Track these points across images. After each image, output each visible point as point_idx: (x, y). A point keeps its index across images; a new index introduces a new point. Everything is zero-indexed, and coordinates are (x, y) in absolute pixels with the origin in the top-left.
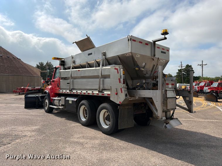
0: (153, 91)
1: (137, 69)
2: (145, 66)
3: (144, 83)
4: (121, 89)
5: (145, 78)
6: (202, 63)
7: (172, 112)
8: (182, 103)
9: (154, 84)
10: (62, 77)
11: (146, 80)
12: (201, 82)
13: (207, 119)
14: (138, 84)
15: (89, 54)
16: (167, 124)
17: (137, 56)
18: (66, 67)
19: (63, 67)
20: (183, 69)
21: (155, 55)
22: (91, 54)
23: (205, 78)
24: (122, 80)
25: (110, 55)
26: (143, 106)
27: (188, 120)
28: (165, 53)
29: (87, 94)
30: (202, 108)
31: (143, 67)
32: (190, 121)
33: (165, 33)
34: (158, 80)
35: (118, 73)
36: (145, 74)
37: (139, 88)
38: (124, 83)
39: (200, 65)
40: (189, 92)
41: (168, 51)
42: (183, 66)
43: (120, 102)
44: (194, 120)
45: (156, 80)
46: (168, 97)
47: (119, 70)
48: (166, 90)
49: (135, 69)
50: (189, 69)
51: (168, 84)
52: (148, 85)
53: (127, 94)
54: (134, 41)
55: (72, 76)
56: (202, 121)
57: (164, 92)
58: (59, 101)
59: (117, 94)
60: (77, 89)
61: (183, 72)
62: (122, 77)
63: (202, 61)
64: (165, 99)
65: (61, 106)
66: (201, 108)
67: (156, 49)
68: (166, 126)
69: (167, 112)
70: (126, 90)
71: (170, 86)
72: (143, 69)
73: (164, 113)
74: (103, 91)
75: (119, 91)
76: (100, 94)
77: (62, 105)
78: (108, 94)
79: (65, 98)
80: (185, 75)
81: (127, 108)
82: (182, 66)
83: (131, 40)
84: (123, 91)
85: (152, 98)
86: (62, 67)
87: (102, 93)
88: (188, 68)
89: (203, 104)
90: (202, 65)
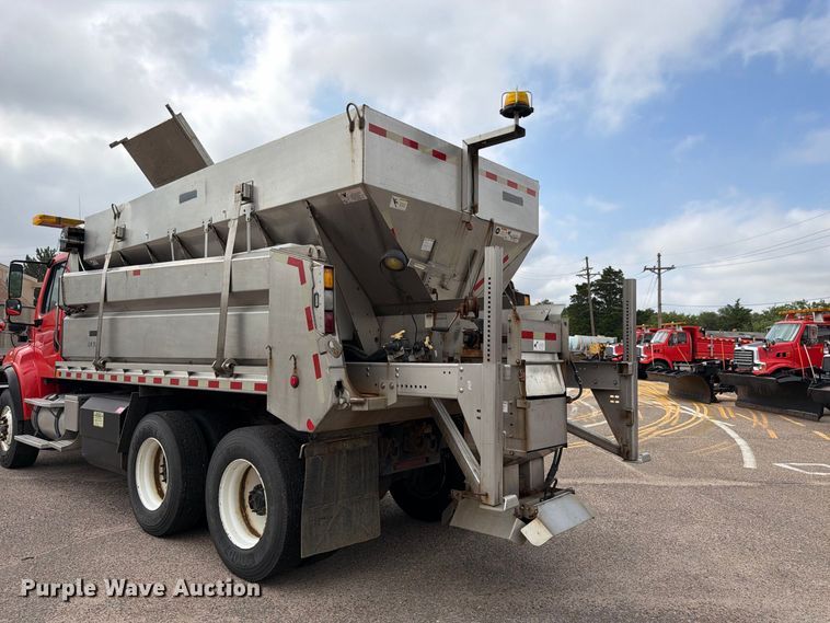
0: (462, 366)
1: (393, 263)
2: (431, 254)
3: (430, 332)
4: (316, 358)
5: (436, 308)
6: (659, 261)
7: (549, 459)
8: (591, 411)
9: (468, 333)
10: (68, 303)
11: (439, 315)
12: (655, 331)
13: (688, 476)
14: (398, 336)
15: (185, 198)
16: (526, 521)
17: (392, 205)
18: (89, 256)
19: (77, 256)
20: (592, 285)
21: (477, 206)
22: (193, 195)
23: (667, 316)
24: (320, 314)
25: (272, 197)
26: (428, 436)
27: (615, 486)
28: (519, 201)
29: (166, 383)
30: (665, 427)
31: (424, 256)
32: (625, 486)
33: (518, 109)
34: (484, 315)
35: (303, 281)
36: (434, 291)
37: (401, 354)
38: (329, 329)
39: (652, 270)
40: (622, 368)
41: (532, 193)
42: (591, 272)
43: (309, 423)
44: (641, 482)
45: (477, 315)
46: (528, 394)
47: (307, 264)
48: (522, 365)
49: (387, 267)
50: (612, 285)
51: (528, 335)
52: (444, 339)
53: (346, 384)
54: (381, 132)
55: (109, 300)
56: (670, 484)
57: (508, 373)
58: (58, 417)
59: (296, 383)
60: (126, 362)
61: (593, 296)
62: (322, 300)
63: (659, 256)
64: (518, 407)
65: (65, 438)
66: (661, 428)
67: (483, 181)
68: (524, 530)
69: (528, 462)
70: (340, 361)
71: (540, 344)
72: (419, 267)
73: (515, 470)
74: (238, 369)
75: (307, 371)
76: (225, 385)
77: (70, 435)
78: (259, 386)
79: (82, 402)
80: (599, 303)
81: (348, 452)
82: (588, 274)
83: (361, 127)
84: (324, 371)
85: (456, 400)
86: (74, 260)
87: (232, 379)
88: (610, 280)
89: (668, 414)
90: (658, 270)
